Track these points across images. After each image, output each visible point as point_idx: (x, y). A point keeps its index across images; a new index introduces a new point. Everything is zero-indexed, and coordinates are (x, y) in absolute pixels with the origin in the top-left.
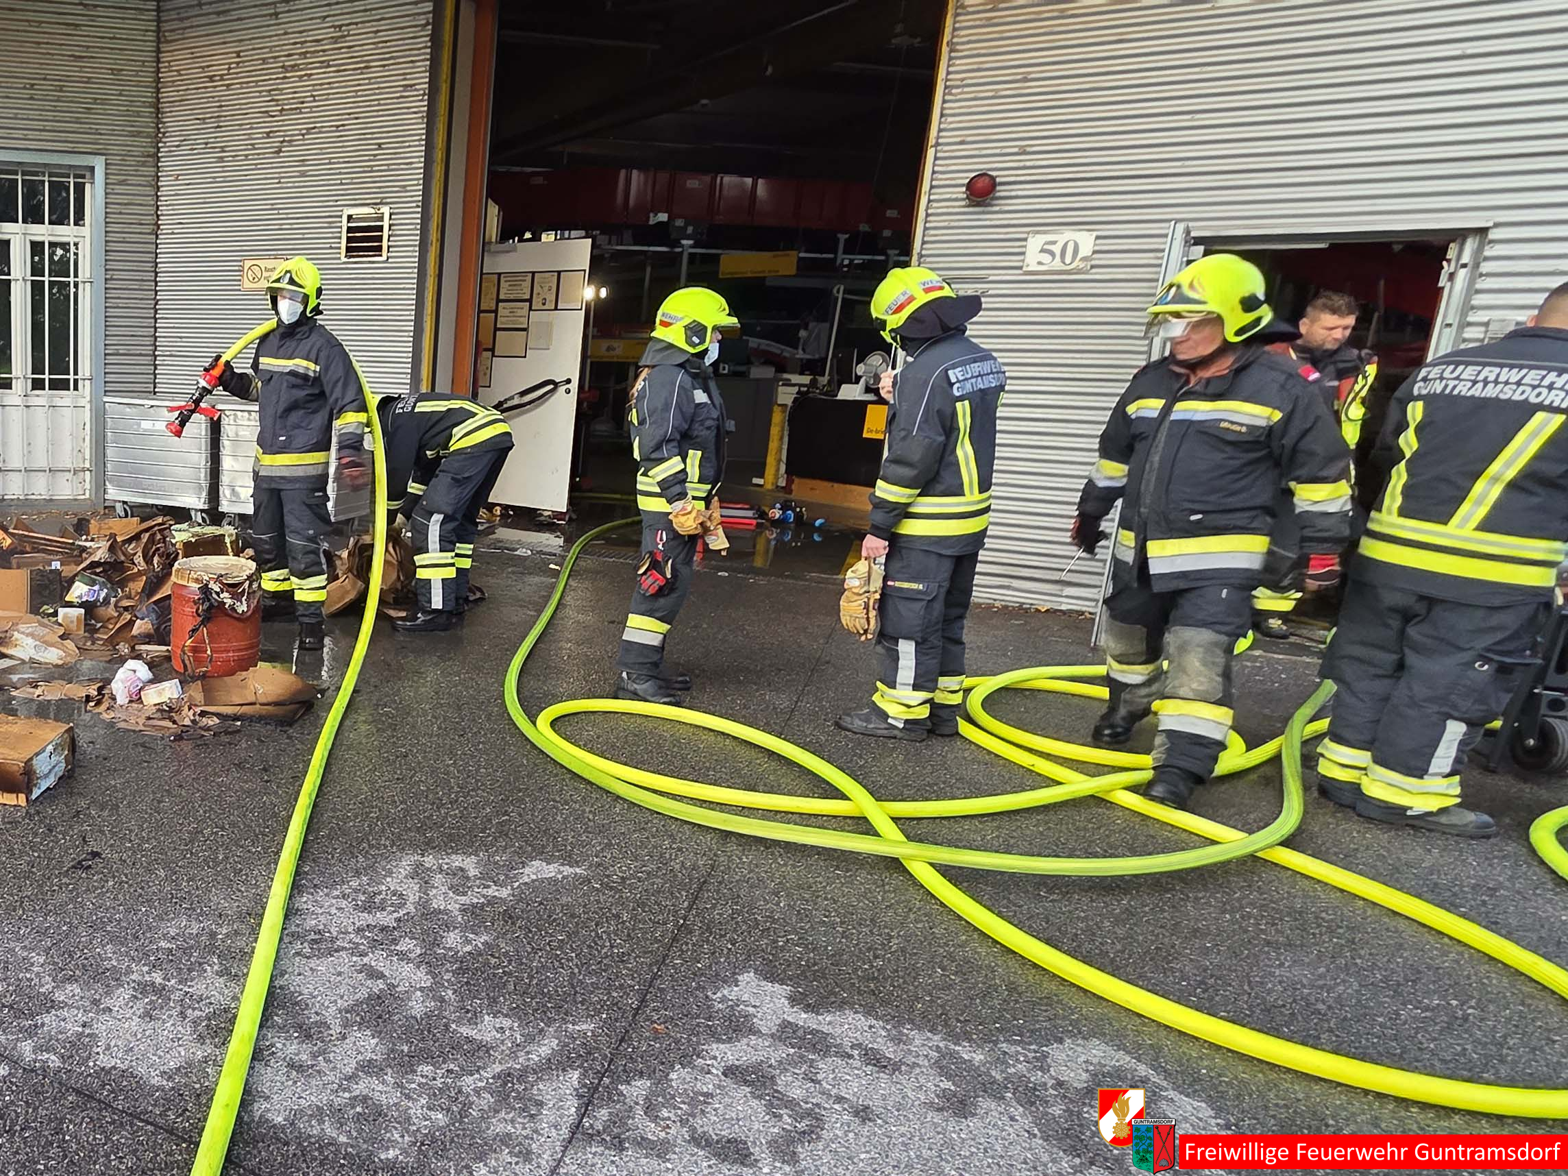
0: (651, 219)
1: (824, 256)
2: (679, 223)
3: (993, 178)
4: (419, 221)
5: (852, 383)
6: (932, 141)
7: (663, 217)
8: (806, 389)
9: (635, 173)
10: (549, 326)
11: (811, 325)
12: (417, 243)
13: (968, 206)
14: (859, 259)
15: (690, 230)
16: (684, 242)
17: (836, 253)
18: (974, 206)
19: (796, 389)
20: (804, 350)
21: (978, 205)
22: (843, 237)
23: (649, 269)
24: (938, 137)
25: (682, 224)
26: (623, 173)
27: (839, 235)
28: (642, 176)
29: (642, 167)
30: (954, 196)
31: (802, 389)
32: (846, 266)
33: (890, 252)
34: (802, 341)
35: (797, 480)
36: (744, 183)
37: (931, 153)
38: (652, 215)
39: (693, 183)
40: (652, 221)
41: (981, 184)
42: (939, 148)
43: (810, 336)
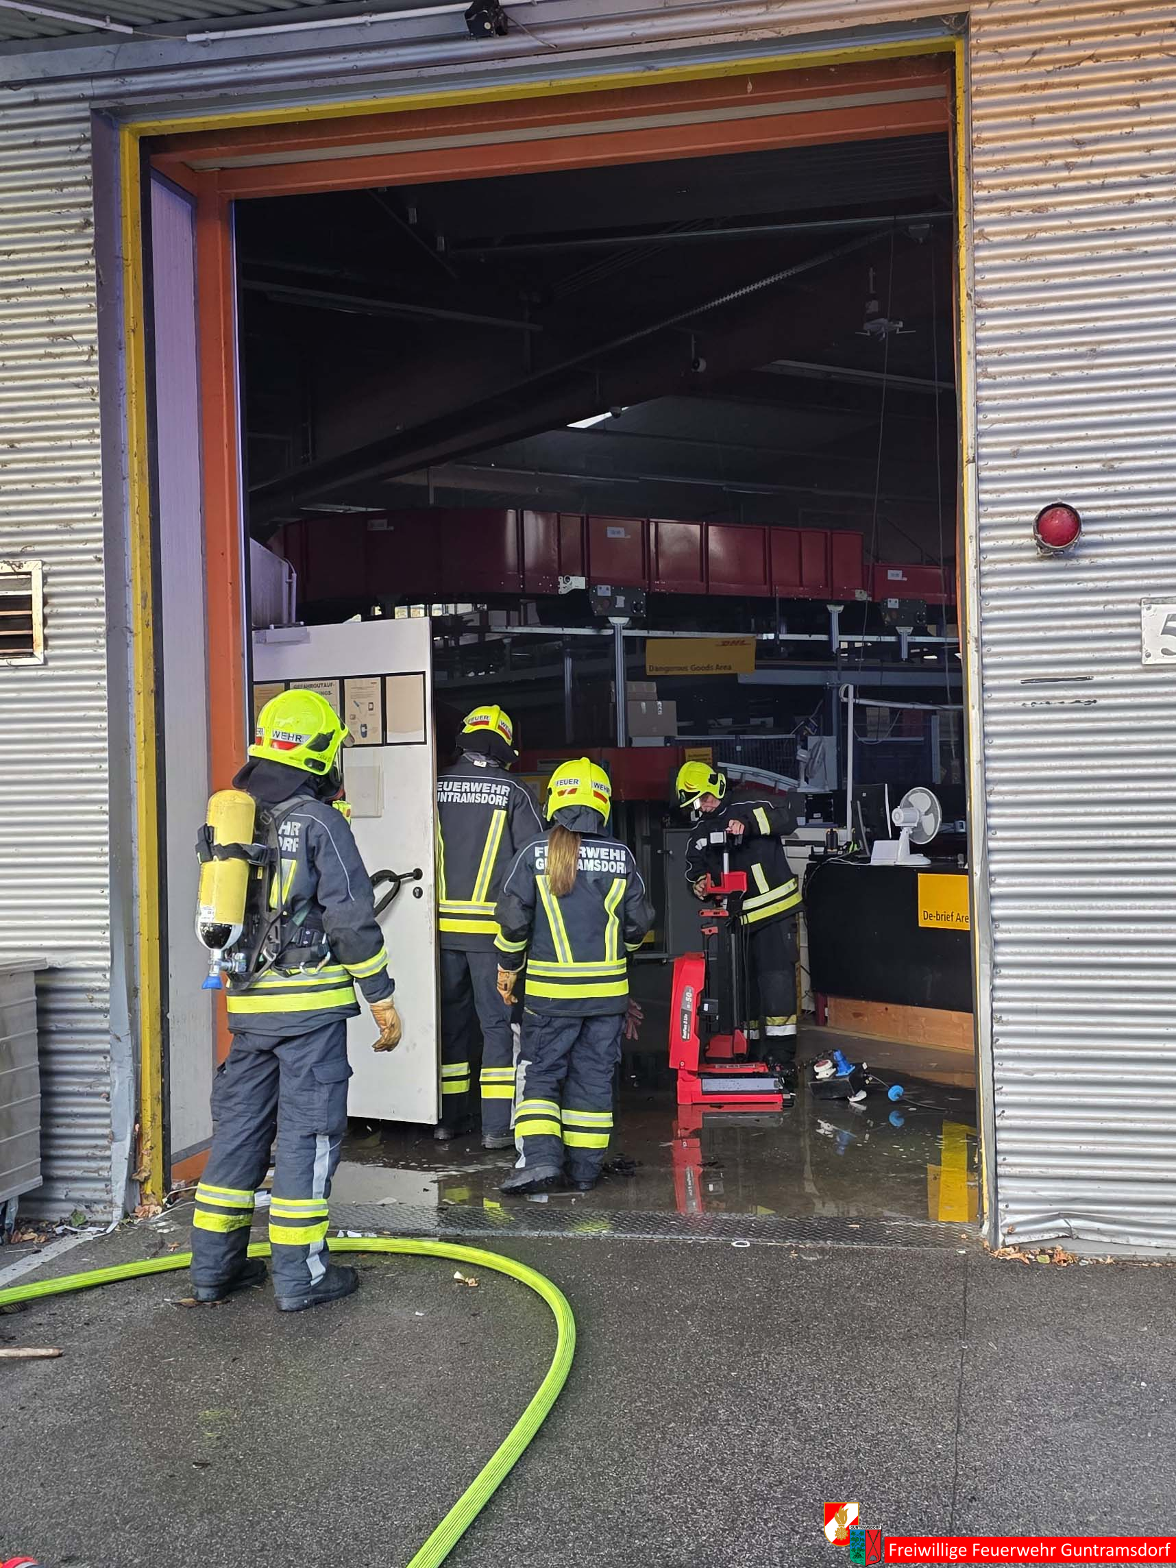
0: (562, 585)
1: (815, 637)
2: (604, 591)
3: (1073, 512)
4: (101, 588)
5: (887, 838)
6: (967, 452)
7: (579, 583)
8: (822, 849)
9: (530, 519)
10: (375, 775)
11: (812, 740)
12: (102, 630)
13: (1041, 559)
14: (859, 640)
15: (620, 602)
16: (613, 620)
17: (828, 631)
18: (1050, 558)
19: (807, 850)
20: (806, 780)
21: (1056, 556)
22: (835, 610)
23: (568, 663)
24: (978, 446)
25: (609, 594)
26: (511, 515)
27: (830, 608)
28: (541, 522)
29: (539, 510)
30: (1018, 542)
31: (816, 849)
32: (844, 651)
33: (900, 630)
34: (802, 766)
35: (831, 1001)
36: (688, 531)
37: (969, 472)
38: (561, 579)
39: (617, 532)
40: (564, 588)
41: (1059, 521)
42: (981, 463)
43: (812, 758)
